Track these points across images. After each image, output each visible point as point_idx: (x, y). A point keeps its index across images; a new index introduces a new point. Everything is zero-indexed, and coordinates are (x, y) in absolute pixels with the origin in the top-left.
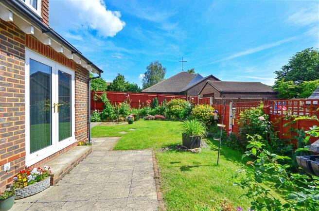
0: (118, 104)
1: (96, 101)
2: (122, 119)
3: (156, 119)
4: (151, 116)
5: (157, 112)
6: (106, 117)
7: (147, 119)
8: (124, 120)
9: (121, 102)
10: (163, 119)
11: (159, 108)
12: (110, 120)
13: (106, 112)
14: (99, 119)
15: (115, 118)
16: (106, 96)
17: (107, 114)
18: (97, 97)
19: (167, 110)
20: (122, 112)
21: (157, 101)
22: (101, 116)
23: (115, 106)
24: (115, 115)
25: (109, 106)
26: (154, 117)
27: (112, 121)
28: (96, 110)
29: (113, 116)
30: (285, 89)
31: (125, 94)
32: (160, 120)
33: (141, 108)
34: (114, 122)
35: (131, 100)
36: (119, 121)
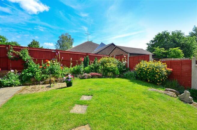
0: (45, 62)
1: (12, 59)
2: (53, 79)
3: (93, 77)
4: (86, 74)
5: (91, 70)
6: (28, 78)
7: (83, 78)
8: (56, 81)
9: (49, 60)
10: (99, 77)
11: (93, 66)
12: (36, 82)
13: (29, 72)
14: (18, 82)
15: (43, 79)
16: (27, 53)
17: (30, 74)
18: (14, 54)
19: (101, 67)
20: (52, 72)
21: (89, 59)
22: (20, 78)
23: (41, 65)
24: (43, 75)
25: (33, 65)
26: (90, 75)
27: (39, 84)
28: (12, 71)
29: (39, 78)
30: (160, 53)
31: (53, 51)
32: (97, 78)
33: (72, 67)
34: (42, 84)
35: (63, 58)
36: (48, 82)
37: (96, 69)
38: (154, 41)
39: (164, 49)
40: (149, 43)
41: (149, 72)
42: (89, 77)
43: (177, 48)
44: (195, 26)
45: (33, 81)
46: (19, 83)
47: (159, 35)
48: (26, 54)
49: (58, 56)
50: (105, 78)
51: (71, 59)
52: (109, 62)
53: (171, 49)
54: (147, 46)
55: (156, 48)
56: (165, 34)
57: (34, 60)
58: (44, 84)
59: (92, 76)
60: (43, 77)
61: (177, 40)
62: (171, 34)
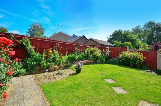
2: (57, 67)
5: (84, 58)
8: (59, 68)
13: (33, 61)
21: (79, 49)
22: (25, 67)
25: (35, 54)
27: (45, 72)
29: (45, 66)
30: (118, 45)
31: (51, 41)
32: (89, 64)
33: (67, 55)
34: (48, 72)
35: (62, 47)
36: (53, 70)
37: (87, 57)
38: (112, 36)
39: (121, 42)
40: (109, 37)
41: (132, 60)
42: (84, 63)
43: (129, 42)
44: (133, 27)
45: (39, 70)
46: (25, 72)
47: (115, 32)
48: (28, 43)
49: (57, 46)
50: (95, 64)
51: (67, 48)
52: (95, 51)
53: (125, 42)
54: (108, 39)
55: (115, 41)
56: (119, 32)
57: (36, 49)
58: (49, 71)
59: (86, 63)
60: (48, 66)
61: (128, 36)
62: (123, 32)
